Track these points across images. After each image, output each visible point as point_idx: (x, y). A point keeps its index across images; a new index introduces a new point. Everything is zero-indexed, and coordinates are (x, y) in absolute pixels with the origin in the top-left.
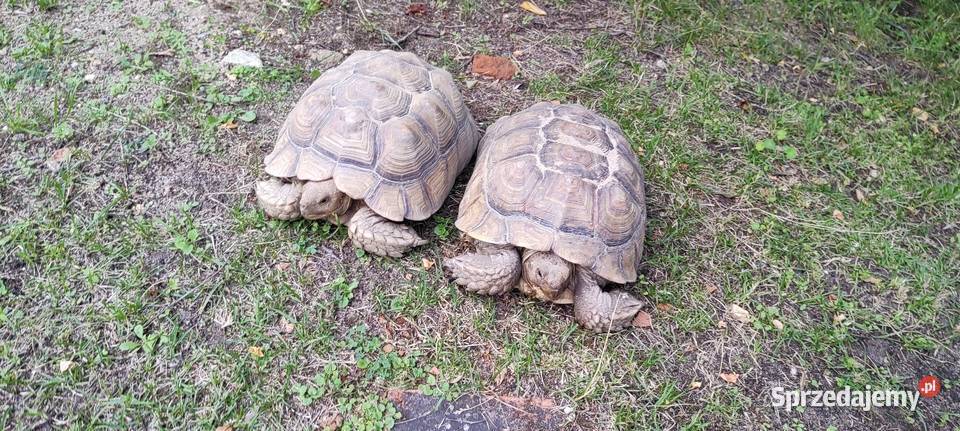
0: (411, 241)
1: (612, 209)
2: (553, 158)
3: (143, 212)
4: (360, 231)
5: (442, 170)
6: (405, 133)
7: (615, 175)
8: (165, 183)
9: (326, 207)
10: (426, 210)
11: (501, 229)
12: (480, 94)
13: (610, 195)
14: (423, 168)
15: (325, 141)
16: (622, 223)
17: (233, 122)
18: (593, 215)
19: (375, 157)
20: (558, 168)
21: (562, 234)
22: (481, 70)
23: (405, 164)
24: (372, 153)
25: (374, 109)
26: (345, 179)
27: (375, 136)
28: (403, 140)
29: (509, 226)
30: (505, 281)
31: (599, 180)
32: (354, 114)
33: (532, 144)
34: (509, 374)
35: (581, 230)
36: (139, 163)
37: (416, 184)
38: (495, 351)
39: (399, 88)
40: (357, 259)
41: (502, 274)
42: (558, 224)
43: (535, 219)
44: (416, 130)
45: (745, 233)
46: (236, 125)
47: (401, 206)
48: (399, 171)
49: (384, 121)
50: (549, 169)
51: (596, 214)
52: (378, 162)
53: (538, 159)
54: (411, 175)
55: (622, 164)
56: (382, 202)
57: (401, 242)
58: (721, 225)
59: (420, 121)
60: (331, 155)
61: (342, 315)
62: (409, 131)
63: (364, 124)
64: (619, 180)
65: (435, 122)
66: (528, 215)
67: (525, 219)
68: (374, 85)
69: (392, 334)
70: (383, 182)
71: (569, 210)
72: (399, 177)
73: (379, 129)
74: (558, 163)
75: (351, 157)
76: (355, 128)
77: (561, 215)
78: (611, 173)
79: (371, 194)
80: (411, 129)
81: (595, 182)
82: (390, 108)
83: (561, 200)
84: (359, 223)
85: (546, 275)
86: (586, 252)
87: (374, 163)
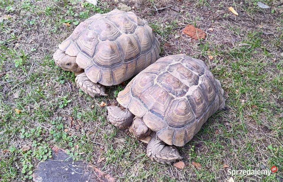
0: (98, 93)
1: (176, 111)
2: (163, 79)
3: (18, 47)
4: (78, 81)
5: (123, 68)
6: (108, 48)
7: (188, 97)
8: (32, 38)
9: (69, 67)
10: (110, 82)
11: (129, 101)
12: (179, 42)
13: (178, 105)
14: (113, 65)
15: (79, 41)
16: (180, 119)
17: (70, 24)
18: (166, 110)
19: (94, 54)
20: (162, 84)
21: (150, 113)
22: (186, 32)
23: (105, 61)
24: (93, 52)
25: (101, 34)
26: (80, 59)
27: (96, 45)
28: (107, 51)
29: (132, 101)
30: (120, 123)
31: (177, 96)
32: (92, 34)
33: (159, 70)
34: (105, 160)
35: (158, 114)
36: (28, 28)
37: (108, 70)
38: (106, 150)
39: (119, 29)
40: (78, 92)
41: (119, 120)
42: (150, 108)
43: (142, 102)
44: (115, 48)
45: (265, 149)
46: (70, 25)
47: (98, 77)
48: (102, 62)
49: (102, 41)
50: (158, 83)
51: (168, 110)
52: (94, 56)
53: (157, 77)
54: (107, 66)
55: (195, 93)
56: (91, 73)
57: (94, 91)
58: (255, 140)
59: (119, 45)
60: (80, 48)
61: (58, 111)
62: (110, 48)
63: (94, 39)
64: (189, 100)
65: (126, 48)
66: (140, 99)
67: (139, 101)
68: (107, 25)
69: (72, 126)
70: (94, 65)
71: (156, 104)
72: (101, 65)
73: (99, 43)
74: (163, 83)
75: (86, 51)
76: (90, 40)
77: (152, 105)
78: (187, 95)
79: (88, 68)
80: (111, 47)
81: (174, 96)
82: (108, 36)
83: (155, 98)
84: (79, 78)
85: (136, 128)
86: (157, 125)
87: (93, 56)
